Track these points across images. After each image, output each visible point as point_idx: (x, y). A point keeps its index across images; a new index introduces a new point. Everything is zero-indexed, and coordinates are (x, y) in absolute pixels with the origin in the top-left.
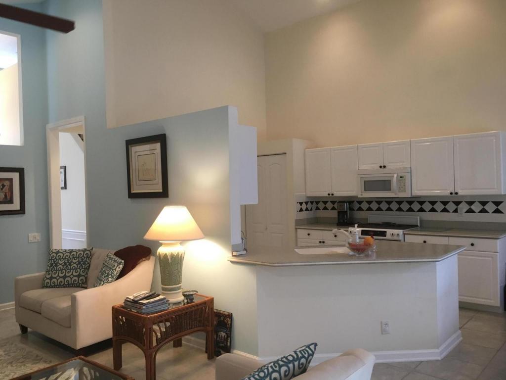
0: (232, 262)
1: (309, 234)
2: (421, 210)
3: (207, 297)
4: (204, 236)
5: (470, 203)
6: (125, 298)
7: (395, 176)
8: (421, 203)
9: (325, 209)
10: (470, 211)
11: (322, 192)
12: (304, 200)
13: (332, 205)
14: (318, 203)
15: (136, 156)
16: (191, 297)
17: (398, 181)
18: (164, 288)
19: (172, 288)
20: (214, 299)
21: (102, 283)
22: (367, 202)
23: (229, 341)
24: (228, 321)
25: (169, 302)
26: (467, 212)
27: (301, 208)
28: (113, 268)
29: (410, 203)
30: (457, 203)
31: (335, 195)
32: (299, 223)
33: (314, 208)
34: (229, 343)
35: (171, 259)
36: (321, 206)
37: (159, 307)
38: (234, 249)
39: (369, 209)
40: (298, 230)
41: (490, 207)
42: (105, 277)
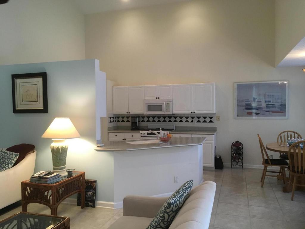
0: (96, 150)
1: (116, 136)
2: (175, 121)
3: (81, 172)
4: (80, 136)
5: (199, 118)
6: (31, 176)
7: (164, 103)
8: (176, 117)
9: (123, 121)
10: (199, 121)
11: (123, 111)
12: (112, 116)
13: (127, 119)
14: (119, 117)
15: (21, 86)
16: (71, 173)
17: (166, 106)
18: (55, 168)
19: (61, 168)
20: (85, 173)
21: (5, 169)
22: (147, 117)
23: (94, 196)
24: (94, 185)
25: (61, 176)
26: (197, 122)
27: (111, 121)
28: (12, 159)
29: (170, 117)
30: (193, 118)
31: (130, 113)
32: (110, 130)
33: (117, 121)
34: (94, 198)
35: (62, 150)
36: (121, 119)
37: (55, 180)
38: (98, 143)
39: (148, 121)
40: (110, 133)
41: (208, 120)
42: (6, 165)
